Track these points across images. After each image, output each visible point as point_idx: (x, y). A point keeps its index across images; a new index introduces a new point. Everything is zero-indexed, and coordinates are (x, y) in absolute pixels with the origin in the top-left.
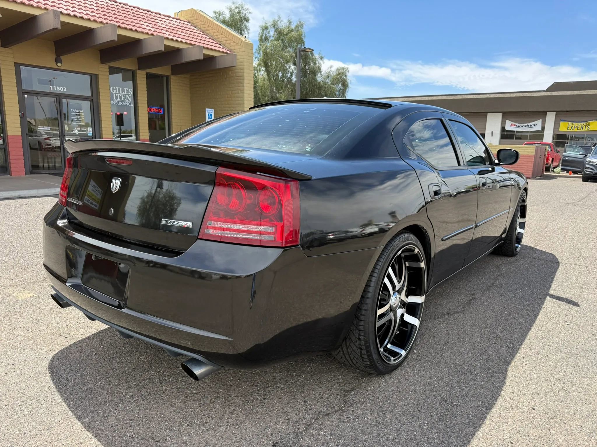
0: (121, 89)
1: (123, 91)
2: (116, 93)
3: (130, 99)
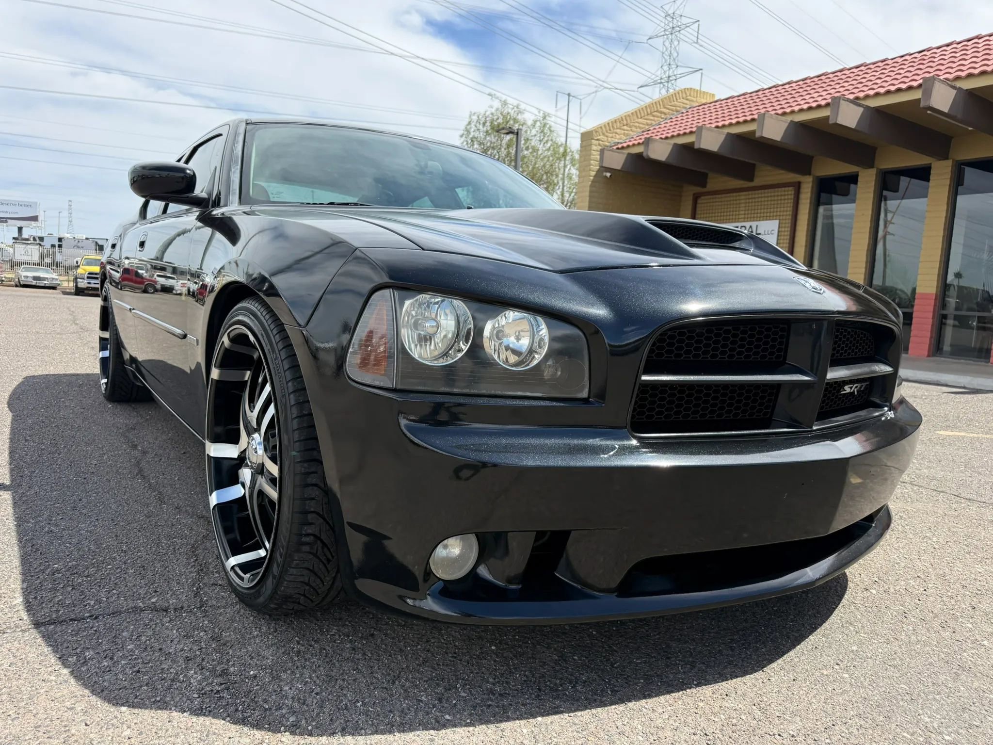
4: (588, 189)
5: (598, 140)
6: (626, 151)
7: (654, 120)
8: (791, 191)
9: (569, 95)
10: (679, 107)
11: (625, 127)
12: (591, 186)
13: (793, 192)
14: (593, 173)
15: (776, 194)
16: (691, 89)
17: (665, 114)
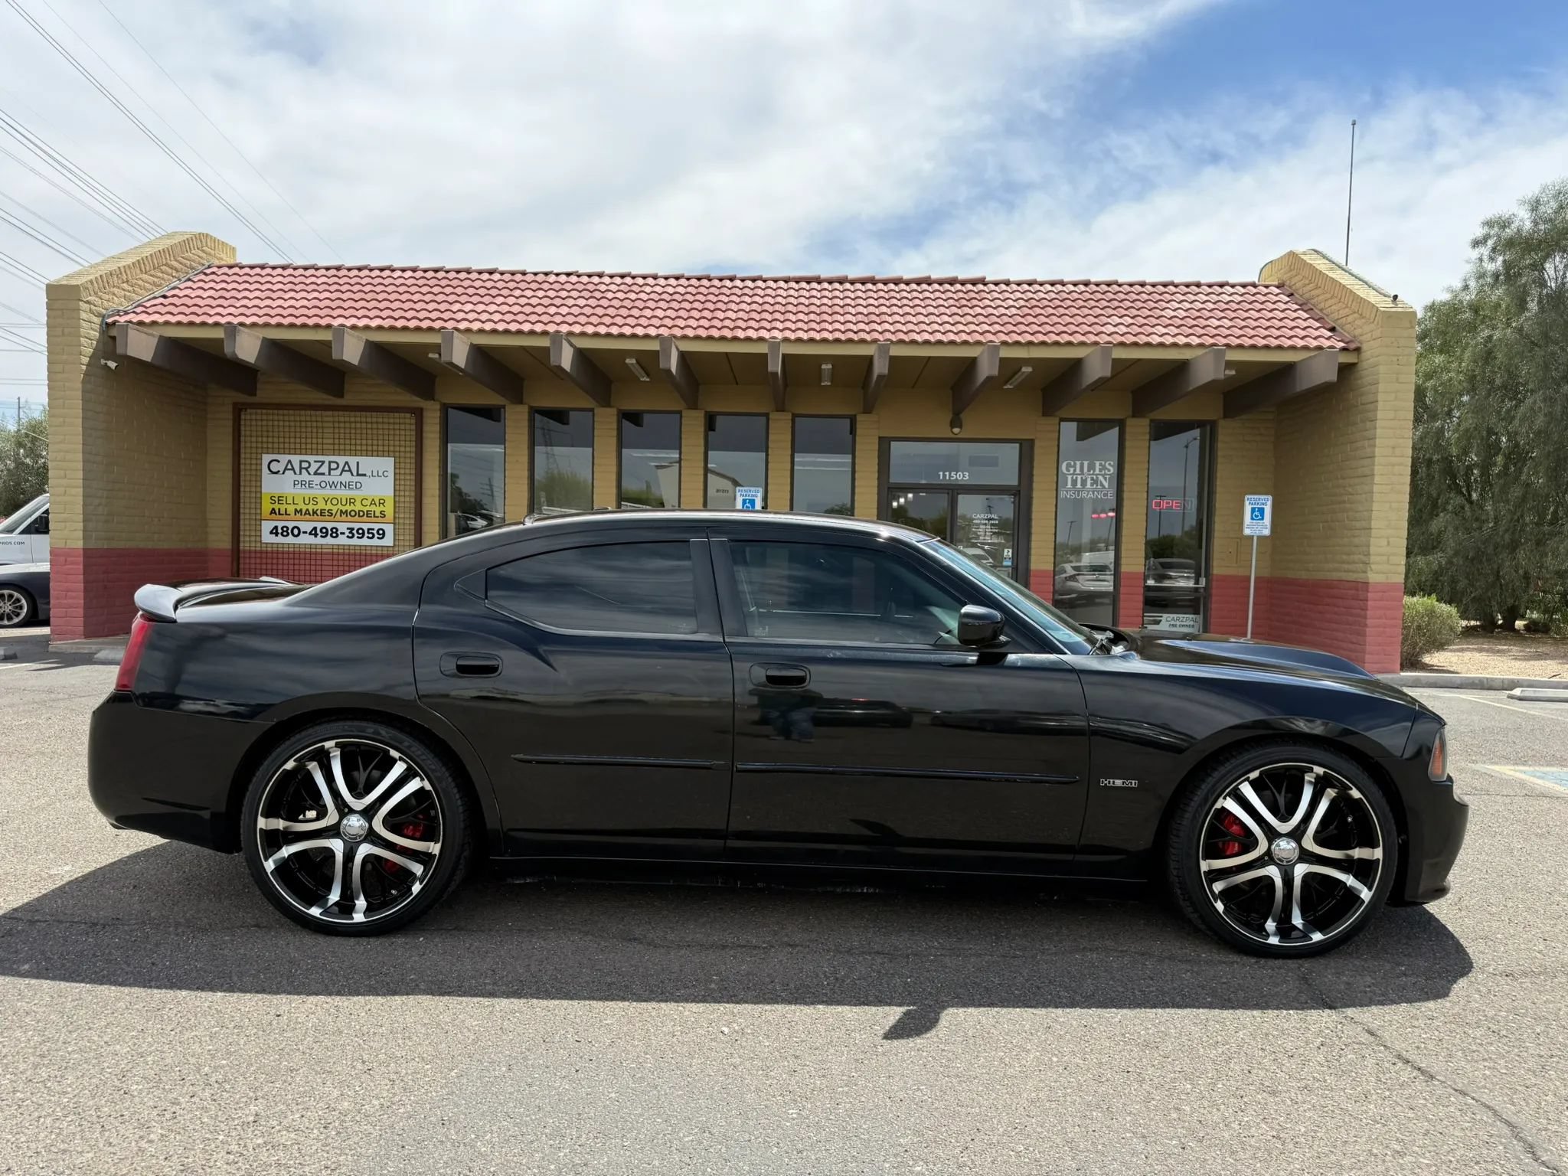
0: (1086, 463)
1: (1091, 467)
2: (1073, 474)
3: (1106, 485)
4: (78, 386)
5: (88, 302)
8: (409, 420)
10: (194, 262)
11: (125, 286)
12: (83, 382)
13: (413, 421)
14: (86, 360)
15: (386, 420)
16: (207, 235)
17: (177, 271)
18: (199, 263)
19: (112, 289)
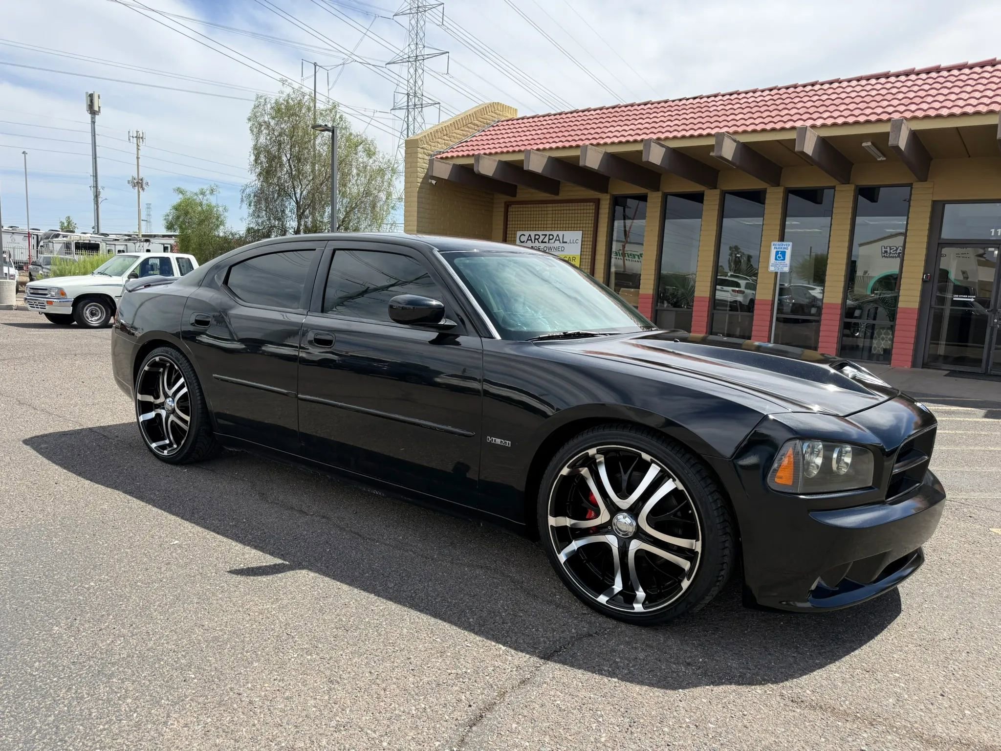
4: (416, 194)
5: (423, 148)
6: (452, 162)
7: (469, 132)
8: (591, 206)
9: (315, 65)
10: (489, 120)
11: (445, 137)
12: (418, 192)
13: (594, 207)
14: (420, 180)
15: (579, 208)
16: (498, 103)
17: (478, 126)
18: (492, 120)
19: (437, 140)
